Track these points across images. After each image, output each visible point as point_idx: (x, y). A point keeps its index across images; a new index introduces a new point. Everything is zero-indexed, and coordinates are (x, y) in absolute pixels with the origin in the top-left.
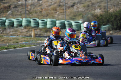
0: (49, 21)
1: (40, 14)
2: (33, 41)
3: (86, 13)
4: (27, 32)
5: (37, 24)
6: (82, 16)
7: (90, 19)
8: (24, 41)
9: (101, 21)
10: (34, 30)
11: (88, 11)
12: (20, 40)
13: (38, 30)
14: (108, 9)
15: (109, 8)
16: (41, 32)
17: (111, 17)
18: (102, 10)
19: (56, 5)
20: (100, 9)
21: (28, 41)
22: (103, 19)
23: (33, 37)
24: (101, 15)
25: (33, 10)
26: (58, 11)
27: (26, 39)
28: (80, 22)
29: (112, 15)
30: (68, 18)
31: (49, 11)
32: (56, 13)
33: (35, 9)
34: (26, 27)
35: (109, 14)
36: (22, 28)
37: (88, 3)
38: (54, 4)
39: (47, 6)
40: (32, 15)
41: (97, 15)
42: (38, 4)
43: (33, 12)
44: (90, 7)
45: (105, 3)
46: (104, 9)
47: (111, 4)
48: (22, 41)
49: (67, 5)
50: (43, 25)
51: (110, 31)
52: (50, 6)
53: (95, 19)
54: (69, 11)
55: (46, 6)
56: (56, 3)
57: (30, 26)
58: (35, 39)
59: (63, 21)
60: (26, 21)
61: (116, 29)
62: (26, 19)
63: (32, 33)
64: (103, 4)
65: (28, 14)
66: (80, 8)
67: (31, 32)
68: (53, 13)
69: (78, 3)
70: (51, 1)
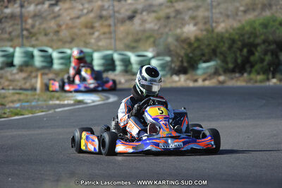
1: (55, 38)
2: (38, 100)
3: (162, 34)
4: (24, 79)
5: (49, 60)
6: (154, 42)
7: (172, 48)
8: (19, 100)
9: (198, 52)
10: (43, 74)
11: (167, 30)
12: (10, 99)
13: (51, 75)
14: (214, 25)
15: (216, 22)
17: (222, 44)
18: (201, 26)
19: (92, 15)
20: (195, 25)
21: (27, 102)
22: (203, 47)
23: (38, 91)
24: (197, 39)
26: (98, 31)
27: (22, 97)
28: (150, 54)
29: (222, 38)
30: (120, 45)
31: (76, 31)
32: (93, 34)
33: (44, 26)
34: (21, 69)
35: (215, 36)
36: (14, 70)
37: (168, 11)
38: (88, 13)
39: (71, 19)
40: (37, 39)
41: (189, 38)
42: (50, 14)
43: (40, 33)
44: (172, 20)
45: (207, 10)
46: (205, 23)
47: (221, 13)
48: (13, 102)
49: (117, 15)
50: (62, 64)
51: (220, 75)
52: (78, 17)
53: (183, 48)
54: (122, 29)
55: (68, 18)
56: (92, 11)
57: (32, 65)
58: (45, 97)
59: (109, 52)
60: (23, 55)
61: (233, 71)
62: (23, 50)
63: (36, 82)
64: (201, 13)
65: (27, 38)
66: (150, 23)
67: (33, 81)
68: (85, 34)
69: (143, 11)
70: (81, 7)
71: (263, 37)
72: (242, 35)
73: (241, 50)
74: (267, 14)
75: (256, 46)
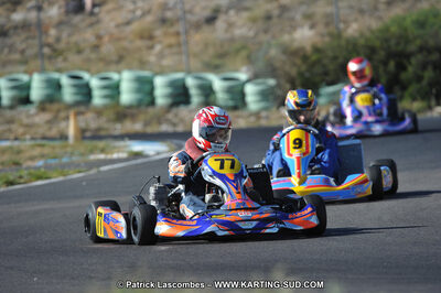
0: (126, 80)
1: (93, 56)
2: (72, 154)
3: (260, 44)
4: (49, 122)
5: (85, 91)
6: (249, 57)
7: (278, 64)
8: (42, 156)
9: (318, 69)
10: (78, 114)
11: (264, 38)
12: (27, 154)
13: (90, 115)
14: (342, 26)
15: (345, 22)
16: (102, 122)
18: (321, 28)
19: (149, 18)
20: (312, 27)
21: (55, 158)
22: (326, 61)
23: (71, 140)
24: (316, 50)
25: (68, 43)
26: (160, 42)
27: (46, 151)
28: (243, 76)
29: (355, 45)
30: (195, 63)
31: (125, 44)
32: (151, 47)
33: (74, 39)
34: (43, 106)
35: (343, 43)
36: (32, 109)
37: (269, 6)
38: (144, 15)
39: (118, 26)
40: (65, 60)
41: (303, 49)
42: (83, 20)
43: (69, 50)
44: (275, 20)
45: (330, 3)
46: (328, 24)
47: (351, 7)
48: (32, 158)
49: (189, 16)
50: (106, 97)
52: (128, 23)
53: (294, 65)
54: (197, 38)
55: (112, 24)
56: (149, 12)
57: (59, 100)
58: (82, 149)
59: (179, 75)
60: (44, 85)
62: (44, 77)
63: (67, 127)
64: (321, 9)
65: (50, 58)
66: (241, 27)
67: (63, 125)
68: (139, 49)
69: (229, 8)
70: (131, 7)
71: (418, 42)
72: (387, 40)
73: (385, 63)
74: (425, 6)
75: (408, 56)
